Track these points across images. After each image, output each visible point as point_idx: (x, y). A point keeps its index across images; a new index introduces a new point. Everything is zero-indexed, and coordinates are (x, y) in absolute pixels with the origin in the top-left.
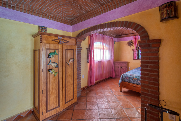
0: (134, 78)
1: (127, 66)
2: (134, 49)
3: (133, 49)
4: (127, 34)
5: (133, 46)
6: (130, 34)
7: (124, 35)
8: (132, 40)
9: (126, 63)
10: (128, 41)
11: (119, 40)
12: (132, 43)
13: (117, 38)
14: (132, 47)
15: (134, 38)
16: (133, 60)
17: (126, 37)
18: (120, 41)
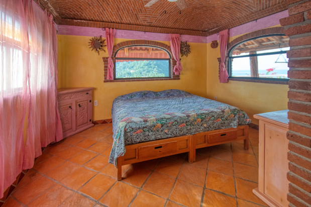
0: (154, 126)
1: (91, 99)
2: (107, 58)
3: (104, 58)
4: (90, 20)
5: (103, 52)
6: (96, 21)
7: (81, 19)
8: (101, 37)
9: (89, 92)
10: (91, 38)
11: (65, 31)
12: (101, 42)
13: (60, 24)
14: (101, 52)
15: (107, 32)
16: (105, 82)
17: (88, 26)
18: (67, 34)
